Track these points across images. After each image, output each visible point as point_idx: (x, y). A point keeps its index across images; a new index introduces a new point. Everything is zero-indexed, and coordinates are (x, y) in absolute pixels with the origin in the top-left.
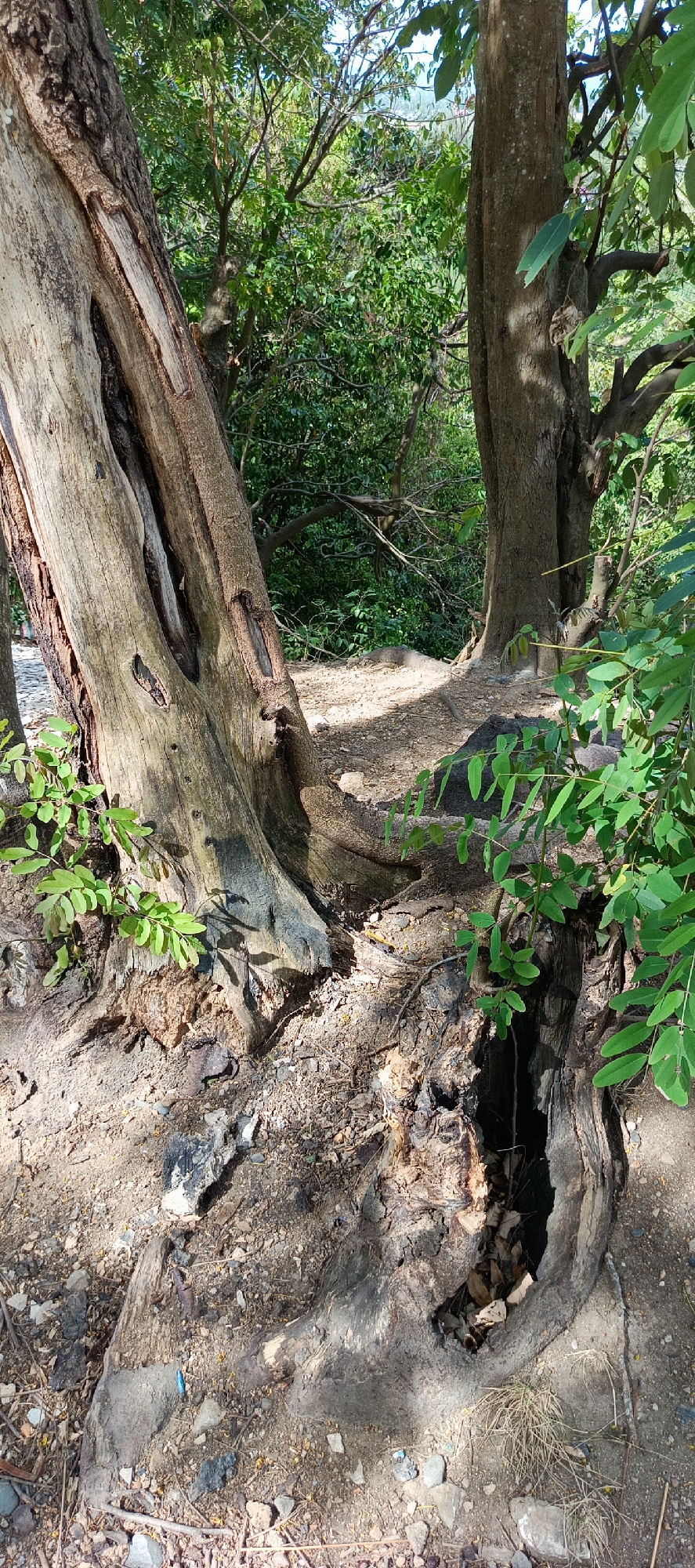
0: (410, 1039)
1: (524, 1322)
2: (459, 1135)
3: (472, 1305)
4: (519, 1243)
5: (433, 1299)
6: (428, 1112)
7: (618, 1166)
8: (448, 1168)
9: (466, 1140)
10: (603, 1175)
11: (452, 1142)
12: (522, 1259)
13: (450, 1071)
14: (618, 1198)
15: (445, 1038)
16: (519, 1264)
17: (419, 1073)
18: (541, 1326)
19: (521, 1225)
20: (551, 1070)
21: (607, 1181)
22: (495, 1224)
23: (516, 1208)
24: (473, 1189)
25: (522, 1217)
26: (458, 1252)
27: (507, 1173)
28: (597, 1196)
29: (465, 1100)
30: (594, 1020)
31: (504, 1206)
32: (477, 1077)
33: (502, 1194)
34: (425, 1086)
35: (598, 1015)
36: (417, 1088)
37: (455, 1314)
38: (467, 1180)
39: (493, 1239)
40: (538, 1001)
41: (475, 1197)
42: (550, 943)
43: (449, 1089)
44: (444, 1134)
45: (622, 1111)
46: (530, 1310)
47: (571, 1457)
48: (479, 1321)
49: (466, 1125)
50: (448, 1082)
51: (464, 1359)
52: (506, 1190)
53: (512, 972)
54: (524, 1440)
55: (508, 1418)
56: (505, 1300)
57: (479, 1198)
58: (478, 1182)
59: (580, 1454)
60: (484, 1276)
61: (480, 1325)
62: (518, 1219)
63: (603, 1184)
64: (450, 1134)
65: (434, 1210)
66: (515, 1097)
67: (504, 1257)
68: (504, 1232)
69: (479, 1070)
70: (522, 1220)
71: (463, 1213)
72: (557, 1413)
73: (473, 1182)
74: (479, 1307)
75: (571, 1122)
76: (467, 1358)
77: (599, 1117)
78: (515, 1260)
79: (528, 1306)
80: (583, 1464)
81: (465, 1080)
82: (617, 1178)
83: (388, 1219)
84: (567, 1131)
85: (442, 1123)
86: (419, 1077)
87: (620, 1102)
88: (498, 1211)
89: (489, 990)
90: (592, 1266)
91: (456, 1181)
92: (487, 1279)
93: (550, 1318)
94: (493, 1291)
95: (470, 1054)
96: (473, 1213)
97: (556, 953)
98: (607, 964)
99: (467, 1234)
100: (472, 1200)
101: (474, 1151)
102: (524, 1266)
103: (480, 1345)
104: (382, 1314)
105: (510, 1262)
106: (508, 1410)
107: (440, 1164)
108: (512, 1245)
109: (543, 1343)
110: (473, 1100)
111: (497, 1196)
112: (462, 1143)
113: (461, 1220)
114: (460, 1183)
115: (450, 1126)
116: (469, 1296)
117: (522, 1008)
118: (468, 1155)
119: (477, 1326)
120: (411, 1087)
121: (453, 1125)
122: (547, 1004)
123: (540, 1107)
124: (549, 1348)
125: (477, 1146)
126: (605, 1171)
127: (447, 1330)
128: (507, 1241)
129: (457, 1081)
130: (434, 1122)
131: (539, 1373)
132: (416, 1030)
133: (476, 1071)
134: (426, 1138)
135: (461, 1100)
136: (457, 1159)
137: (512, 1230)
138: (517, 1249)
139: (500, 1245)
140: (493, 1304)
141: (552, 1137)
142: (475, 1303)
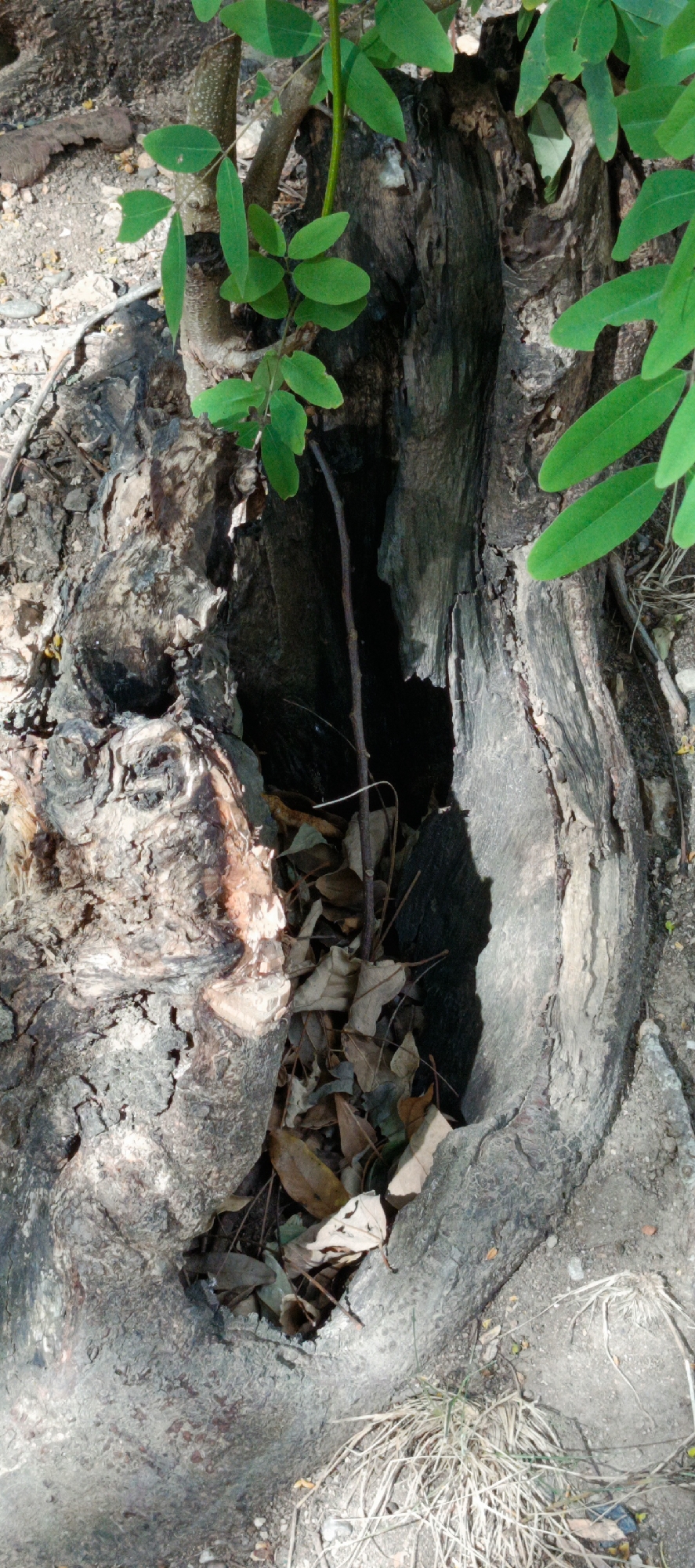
0: (45, 546)
1: (434, 1237)
2: (182, 781)
3: (296, 1220)
4: (409, 1042)
5: (173, 1222)
6: (85, 735)
7: (660, 793)
8: (164, 876)
9: (207, 786)
10: (614, 822)
11: (166, 804)
12: (421, 1080)
13: (137, 610)
14: (666, 878)
15: (113, 519)
16: (416, 1090)
17: (45, 629)
18: (480, 1237)
19: (412, 992)
20: (445, 562)
21: (627, 836)
22: (339, 1004)
23: (394, 950)
24: (243, 920)
25: (411, 975)
26: (222, 1092)
27: (357, 866)
28: (605, 882)
29: (194, 685)
30: (549, 400)
31: (359, 953)
32: (220, 613)
33: (351, 922)
34: (66, 664)
35: (558, 382)
36: (45, 671)
37: (254, 1252)
38: (222, 900)
39: (337, 1043)
40: (388, 370)
41: (251, 937)
42: (402, 191)
43: (142, 660)
44: (141, 784)
45: (661, 644)
46: (444, 1204)
47: (587, 1543)
48: (317, 1257)
49: (200, 750)
50: (136, 641)
51: (280, 1358)
52: (357, 910)
53: (296, 298)
54: (462, 1527)
55: (414, 1480)
56: (382, 1191)
57: (264, 941)
58: (255, 899)
59: (612, 1532)
60: (325, 1142)
61: (324, 1265)
62: (400, 978)
63: (619, 847)
64: (157, 783)
65: (145, 994)
66: (354, 657)
67: (371, 1082)
68: (366, 1019)
69: (221, 594)
70: (410, 978)
71: (220, 985)
72: (542, 1444)
73: (239, 901)
74: (314, 1221)
75: (515, 696)
76: (289, 1354)
77: (591, 672)
78: (404, 1085)
79: (438, 1196)
80: (621, 1554)
81: (184, 628)
82: (660, 825)
83: (26, 1041)
84: (507, 724)
85: (129, 757)
86: (49, 641)
87: (656, 622)
88: (344, 968)
89: (238, 360)
90: (608, 1063)
91: (190, 905)
92: (330, 1145)
93: (503, 1213)
94: (350, 1176)
95: (187, 551)
96: (252, 982)
97: (418, 217)
98: (569, 227)
99: (239, 1041)
100: (241, 948)
101: (232, 816)
102: (427, 1096)
103: (325, 1315)
104: (43, 1285)
105: (387, 1093)
106: (412, 1460)
107: (141, 867)
108: (392, 1049)
109: (492, 1277)
110: (220, 680)
111: (336, 928)
112: (195, 800)
113: (222, 1007)
114: (202, 910)
115: (154, 763)
116: (285, 1198)
117: (332, 397)
118: (217, 831)
119: (313, 1272)
120: (24, 671)
121: (162, 758)
122: (410, 372)
123: (424, 668)
124: (508, 1288)
125: (240, 803)
126: (620, 813)
127: (229, 1299)
128: (377, 1041)
129: (161, 630)
130: (104, 756)
131: (489, 1355)
132: (59, 516)
133: (212, 598)
134: (89, 805)
135: (181, 683)
136: (183, 847)
137: (387, 1010)
138: (408, 1054)
139: (357, 1056)
140: (350, 1206)
141: (469, 744)
142: (305, 1213)
